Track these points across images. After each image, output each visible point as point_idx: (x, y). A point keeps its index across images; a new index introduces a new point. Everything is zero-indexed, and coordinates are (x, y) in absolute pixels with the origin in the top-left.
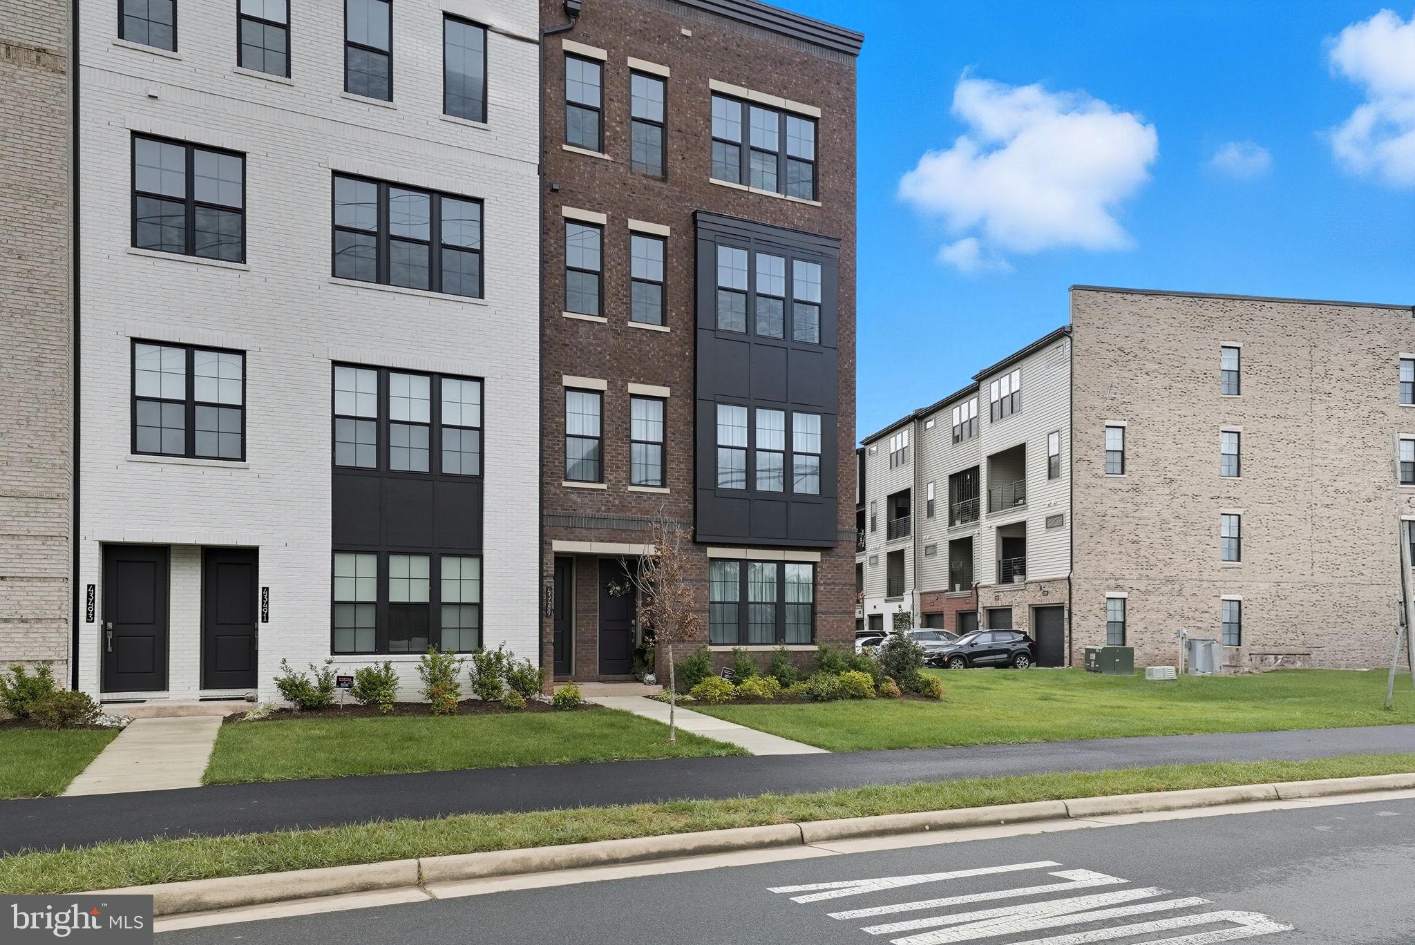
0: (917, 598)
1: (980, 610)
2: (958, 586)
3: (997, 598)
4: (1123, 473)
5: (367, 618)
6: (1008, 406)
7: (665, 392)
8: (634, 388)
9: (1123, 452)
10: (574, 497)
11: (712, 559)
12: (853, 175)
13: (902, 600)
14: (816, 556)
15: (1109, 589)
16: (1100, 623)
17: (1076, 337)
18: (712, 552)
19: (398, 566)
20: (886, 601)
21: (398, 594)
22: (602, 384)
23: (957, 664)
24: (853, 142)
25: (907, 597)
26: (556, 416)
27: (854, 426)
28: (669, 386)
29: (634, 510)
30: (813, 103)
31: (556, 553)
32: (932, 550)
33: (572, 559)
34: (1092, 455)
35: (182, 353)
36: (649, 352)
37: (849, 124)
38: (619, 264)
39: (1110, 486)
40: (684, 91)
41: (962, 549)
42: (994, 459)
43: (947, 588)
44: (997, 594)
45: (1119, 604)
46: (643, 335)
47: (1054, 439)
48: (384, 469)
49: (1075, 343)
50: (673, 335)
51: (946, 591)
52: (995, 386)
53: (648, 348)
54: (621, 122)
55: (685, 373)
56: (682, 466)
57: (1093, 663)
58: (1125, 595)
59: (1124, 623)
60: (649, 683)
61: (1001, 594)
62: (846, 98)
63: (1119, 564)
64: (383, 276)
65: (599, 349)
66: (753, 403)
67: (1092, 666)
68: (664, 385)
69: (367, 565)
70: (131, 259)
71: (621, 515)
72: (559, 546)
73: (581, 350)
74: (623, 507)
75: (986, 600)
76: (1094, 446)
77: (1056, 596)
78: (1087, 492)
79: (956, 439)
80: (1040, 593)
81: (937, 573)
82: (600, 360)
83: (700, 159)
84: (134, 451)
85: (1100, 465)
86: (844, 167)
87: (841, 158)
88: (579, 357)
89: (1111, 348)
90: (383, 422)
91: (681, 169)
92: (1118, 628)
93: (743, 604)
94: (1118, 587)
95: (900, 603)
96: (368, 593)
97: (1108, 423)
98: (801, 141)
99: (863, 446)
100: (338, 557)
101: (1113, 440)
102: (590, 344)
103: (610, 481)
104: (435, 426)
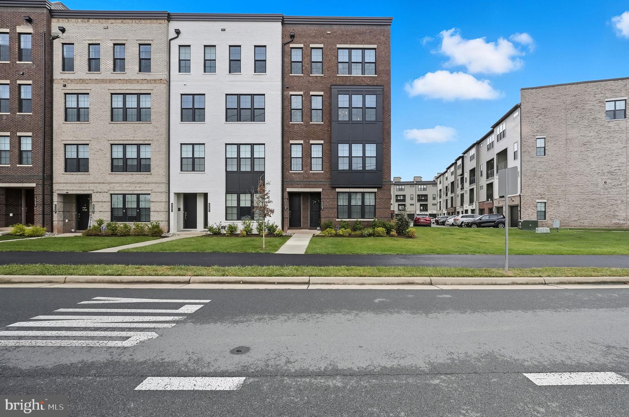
0: (478, 204)
1: (494, 208)
2: (490, 199)
3: (499, 203)
4: (545, 155)
5: (235, 211)
6: (502, 135)
7: (322, 142)
8: (311, 142)
9: (545, 148)
10: (293, 175)
11: (338, 192)
12: (389, 64)
13: (473, 205)
14: (375, 190)
15: (538, 198)
16: (534, 211)
17: (522, 107)
18: (338, 190)
19: (242, 197)
20: (469, 205)
21: (242, 204)
22: (302, 142)
23: (474, 226)
24: (390, 53)
25: (474, 204)
26: (288, 152)
27: (390, 146)
28: (323, 140)
29: (312, 178)
30: (374, 44)
31: (288, 192)
32: (481, 187)
33: (301, 194)
34: (530, 150)
35: (191, 146)
36: (317, 131)
37: (388, 47)
38: (307, 106)
39: (539, 160)
40: (328, 50)
41: (490, 186)
42: (498, 154)
43: (486, 200)
44: (499, 202)
45: (543, 205)
46: (315, 126)
47: (516, 145)
48: (239, 171)
49: (522, 109)
50: (325, 124)
51: (486, 201)
52: (498, 129)
53: (316, 129)
54: (308, 64)
55: (329, 135)
56: (328, 164)
57: (520, 226)
58: (545, 201)
59: (545, 211)
60: (318, 230)
61: (500, 202)
62: (386, 39)
63: (542, 189)
64: (239, 119)
65: (301, 131)
66: (350, 142)
67: (520, 227)
68: (322, 140)
69: (235, 197)
70: (180, 125)
71: (308, 180)
72: (289, 190)
73: (296, 133)
74: (308, 178)
75: (496, 204)
76: (531, 146)
77: (516, 202)
78: (528, 163)
79: (488, 149)
80: (511, 201)
81: (483, 196)
82: (301, 135)
83: (334, 70)
84: (181, 170)
85: (534, 153)
86: (386, 62)
87: (385, 59)
88: (295, 135)
89: (538, 109)
90: (239, 159)
91: (327, 74)
92: (543, 214)
93: (350, 206)
94: (541, 198)
95: (472, 206)
96: (235, 204)
97: (537, 137)
98: (370, 56)
99: (463, 155)
100: (227, 195)
101: (540, 143)
102: (298, 130)
103: (304, 170)
104: (252, 159)
